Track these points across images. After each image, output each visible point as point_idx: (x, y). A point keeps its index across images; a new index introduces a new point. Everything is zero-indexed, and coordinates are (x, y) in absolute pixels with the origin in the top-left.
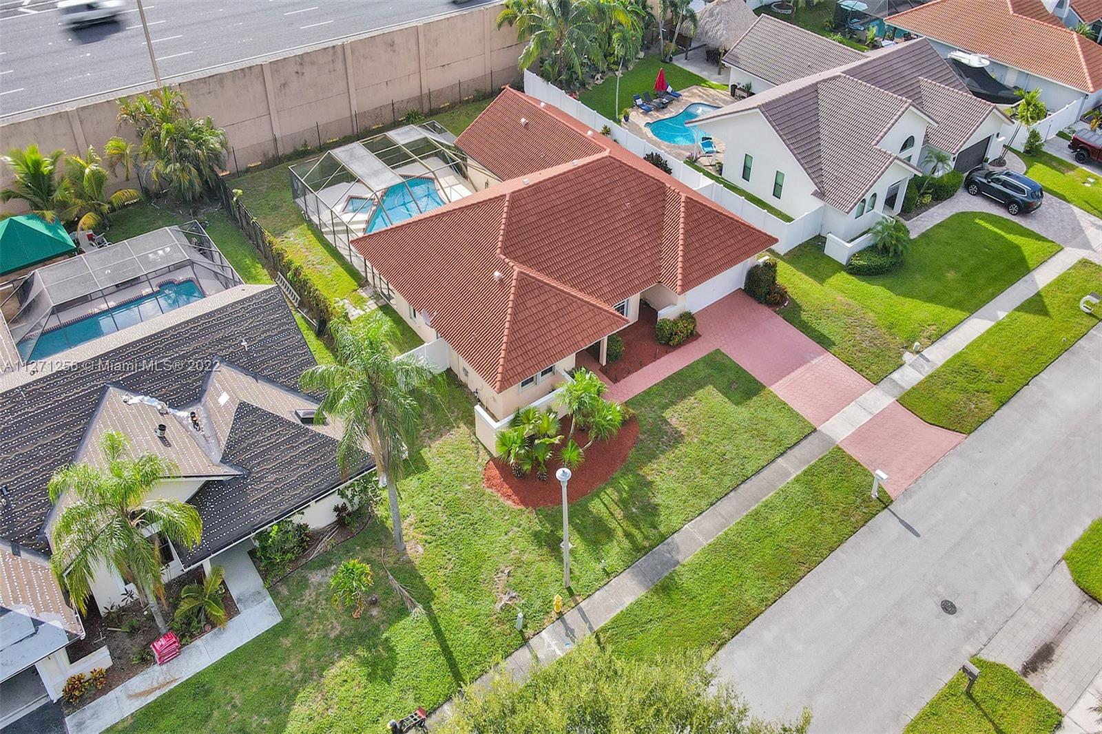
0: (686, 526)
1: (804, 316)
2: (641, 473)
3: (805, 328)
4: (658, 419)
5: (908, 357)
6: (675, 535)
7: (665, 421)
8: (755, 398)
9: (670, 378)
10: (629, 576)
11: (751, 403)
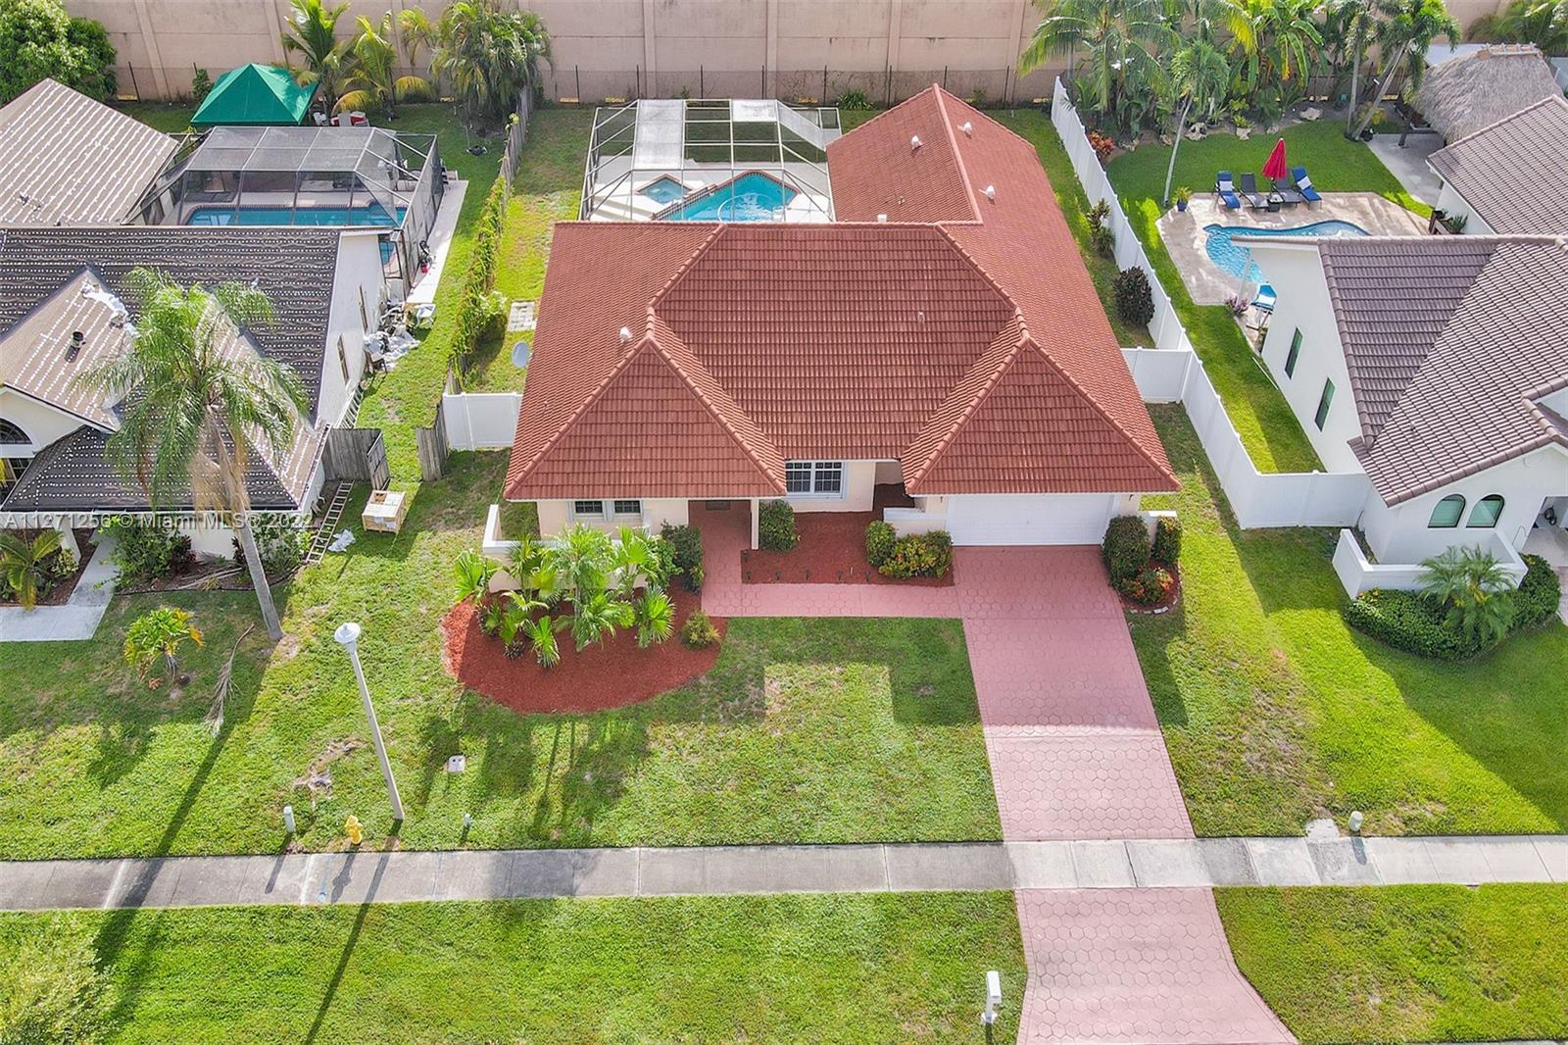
0: (637, 849)
1: (1174, 649)
2: (650, 731)
3: (1156, 670)
4: (753, 670)
5: (1323, 829)
6: (608, 851)
7: (759, 680)
8: (942, 728)
9: (834, 622)
10: (490, 862)
11: (929, 733)
